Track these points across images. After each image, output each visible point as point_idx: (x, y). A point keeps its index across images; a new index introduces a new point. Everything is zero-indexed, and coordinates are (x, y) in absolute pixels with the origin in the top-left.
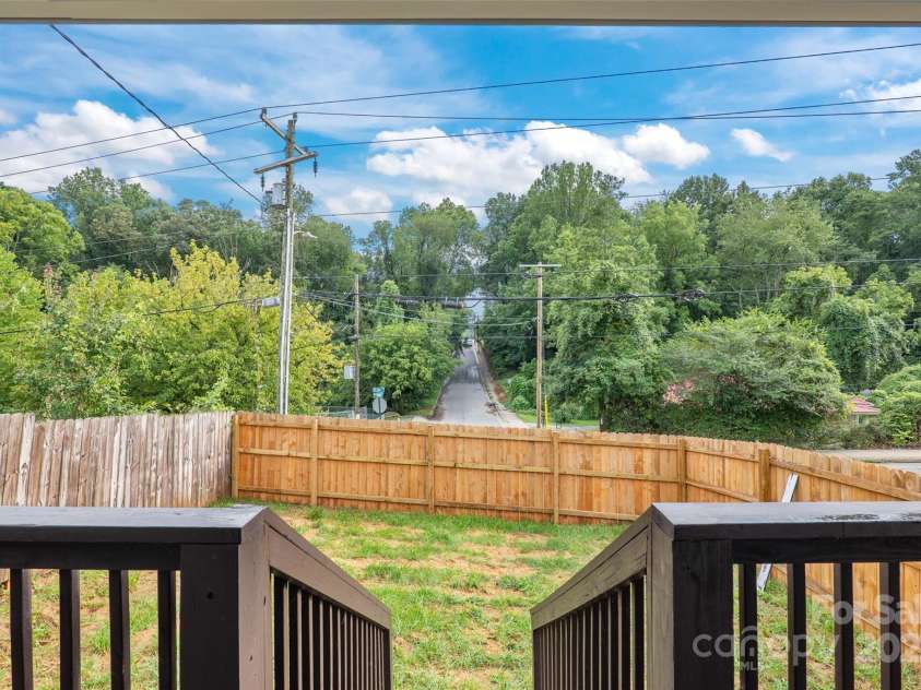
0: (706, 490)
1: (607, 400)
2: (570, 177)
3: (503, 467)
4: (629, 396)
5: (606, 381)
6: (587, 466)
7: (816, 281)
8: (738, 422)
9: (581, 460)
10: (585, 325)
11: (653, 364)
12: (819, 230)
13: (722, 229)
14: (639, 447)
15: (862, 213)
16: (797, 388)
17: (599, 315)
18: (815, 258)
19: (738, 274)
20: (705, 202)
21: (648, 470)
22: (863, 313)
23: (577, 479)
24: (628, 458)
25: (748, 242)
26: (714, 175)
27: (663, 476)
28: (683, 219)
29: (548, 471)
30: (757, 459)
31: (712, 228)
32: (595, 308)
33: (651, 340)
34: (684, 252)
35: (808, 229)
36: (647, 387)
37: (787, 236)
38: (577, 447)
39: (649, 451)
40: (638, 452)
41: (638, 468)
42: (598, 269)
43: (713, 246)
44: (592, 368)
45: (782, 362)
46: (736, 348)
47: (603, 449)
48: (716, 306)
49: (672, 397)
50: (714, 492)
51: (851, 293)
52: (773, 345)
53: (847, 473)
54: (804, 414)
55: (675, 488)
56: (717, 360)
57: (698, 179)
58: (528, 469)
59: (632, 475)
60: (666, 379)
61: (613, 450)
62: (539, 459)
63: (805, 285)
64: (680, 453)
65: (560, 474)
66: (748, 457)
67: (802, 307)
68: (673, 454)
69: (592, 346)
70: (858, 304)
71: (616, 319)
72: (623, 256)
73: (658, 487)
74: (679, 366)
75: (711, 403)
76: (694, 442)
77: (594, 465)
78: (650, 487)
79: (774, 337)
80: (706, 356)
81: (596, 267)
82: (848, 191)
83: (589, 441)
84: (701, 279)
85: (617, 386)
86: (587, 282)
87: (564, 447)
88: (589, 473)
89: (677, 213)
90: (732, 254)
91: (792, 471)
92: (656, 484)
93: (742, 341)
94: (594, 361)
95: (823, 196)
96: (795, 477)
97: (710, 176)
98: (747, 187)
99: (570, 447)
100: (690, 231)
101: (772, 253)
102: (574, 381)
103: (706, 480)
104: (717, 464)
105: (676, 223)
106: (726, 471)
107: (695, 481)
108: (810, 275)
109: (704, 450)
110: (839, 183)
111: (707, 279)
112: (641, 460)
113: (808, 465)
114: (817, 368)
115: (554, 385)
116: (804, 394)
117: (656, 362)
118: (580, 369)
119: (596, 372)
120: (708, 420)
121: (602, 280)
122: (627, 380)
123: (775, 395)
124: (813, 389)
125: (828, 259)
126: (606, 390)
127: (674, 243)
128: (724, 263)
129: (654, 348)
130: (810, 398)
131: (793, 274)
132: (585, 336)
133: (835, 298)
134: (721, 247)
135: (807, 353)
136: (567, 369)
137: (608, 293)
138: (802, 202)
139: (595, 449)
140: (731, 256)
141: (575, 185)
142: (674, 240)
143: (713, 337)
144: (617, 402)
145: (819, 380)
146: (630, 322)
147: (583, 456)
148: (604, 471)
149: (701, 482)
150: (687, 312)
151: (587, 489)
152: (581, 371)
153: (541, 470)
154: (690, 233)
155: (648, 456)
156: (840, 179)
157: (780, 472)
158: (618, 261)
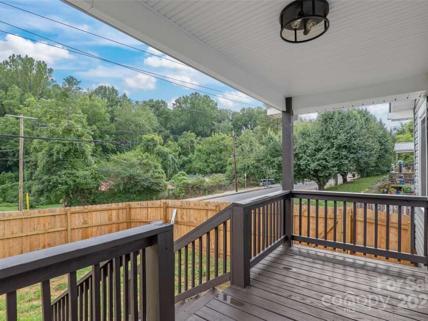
0: (139, 222)
1: (71, 192)
2: (31, 66)
3: (35, 233)
4: (82, 189)
5: (71, 183)
6: (85, 223)
7: (153, 139)
8: (132, 196)
9: (82, 220)
10: (58, 153)
11: (95, 173)
12: (153, 120)
13: (116, 113)
14: (111, 210)
15: (165, 116)
16: (153, 181)
17: (66, 149)
18: (151, 130)
19: (122, 134)
20: (108, 99)
21: (114, 219)
22: (167, 153)
23: (81, 230)
24: (105, 215)
25: (127, 120)
26: (113, 87)
27: (121, 220)
28: (100, 105)
29: (64, 229)
30: (162, 206)
31: (112, 112)
32: (64, 145)
33: (93, 162)
34: (99, 120)
35: (149, 118)
36: (93, 184)
37: (142, 121)
38: (80, 214)
39: (115, 210)
40: (110, 212)
41: (110, 219)
42: (66, 125)
43: (112, 120)
44: (62, 175)
45: (148, 171)
46: (132, 166)
47: (93, 213)
48: (114, 147)
49: (103, 188)
50: (143, 222)
51: (163, 145)
52: (145, 164)
53: (192, 205)
54: (154, 190)
55: (125, 224)
56: (125, 171)
57: (105, 87)
58: (51, 230)
59: (108, 222)
60: (101, 180)
61: (98, 213)
62: (58, 224)
63: (149, 141)
64: (128, 210)
65: (71, 229)
66: (159, 206)
67: (148, 149)
68: (125, 210)
69: (61, 165)
70: (166, 150)
71: (76, 151)
72: (79, 120)
73: (119, 226)
74: (107, 174)
75: (121, 189)
76: (133, 204)
77: (89, 221)
78: (115, 226)
79: (145, 161)
80: (119, 169)
81: (64, 123)
82: (161, 107)
83: (87, 211)
84: (108, 134)
85: (77, 185)
86: (60, 130)
87: (73, 215)
88: (87, 226)
89: (96, 101)
90: (120, 124)
91: (175, 208)
92: (117, 224)
93: (134, 163)
94: (63, 172)
95: (152, 106)
96: (176, 210)
97: (111, 87)
98: (126, 97)
99: (77, 215)
100: (103, 111)
101: (136, 126)
102: (51, 183)
103: (140, 218)
104: (145, 211)
105: (96, 106)
106: (149, 213)
107: (134, 220)
108: (151, 137)
109: (139, 206)
110: (158, 102)
111: (111, 135)
112: (111, 215)
113: (180, 205)
114: (159, 173)
115: (37, 187)
116: (155, 183)
117: (97, 172)
118: (54, 177)
119: (64, 178)
120: (119, 197)
121: (68, 131)
122: (83, 181)
123: (146, 184)
124: (158, 181)
125: (155, 131)
126: (70, 187)
127: (95, 115)
128: (117, 129)
129: (95, 166)
130: (158, 184)
131: (145, 136)
132: (58, 160)
133: (159, 146)
134: (116, 121)
135: (156, 167)
136: (45, 177)
137: (71, 138)
138: (148, 108)
139: (89, 213)
140: (120, 125)
141: (34, 72)
142: (95, 114)
143: (122, 161)
144: (76, 192)
145: (160, 177)
146: (83, 153)
147: (83, 218)
148: (94, 223)
149: (137, 220)
150: (101, 149)
151: (86, 233)
152: (54, 178)
153: (59, 229)
154: (103, 112)
155: (114, 213)
156: (158, 101)
157: (170, 209)
158: (76, 121)
